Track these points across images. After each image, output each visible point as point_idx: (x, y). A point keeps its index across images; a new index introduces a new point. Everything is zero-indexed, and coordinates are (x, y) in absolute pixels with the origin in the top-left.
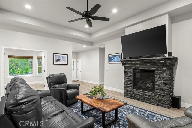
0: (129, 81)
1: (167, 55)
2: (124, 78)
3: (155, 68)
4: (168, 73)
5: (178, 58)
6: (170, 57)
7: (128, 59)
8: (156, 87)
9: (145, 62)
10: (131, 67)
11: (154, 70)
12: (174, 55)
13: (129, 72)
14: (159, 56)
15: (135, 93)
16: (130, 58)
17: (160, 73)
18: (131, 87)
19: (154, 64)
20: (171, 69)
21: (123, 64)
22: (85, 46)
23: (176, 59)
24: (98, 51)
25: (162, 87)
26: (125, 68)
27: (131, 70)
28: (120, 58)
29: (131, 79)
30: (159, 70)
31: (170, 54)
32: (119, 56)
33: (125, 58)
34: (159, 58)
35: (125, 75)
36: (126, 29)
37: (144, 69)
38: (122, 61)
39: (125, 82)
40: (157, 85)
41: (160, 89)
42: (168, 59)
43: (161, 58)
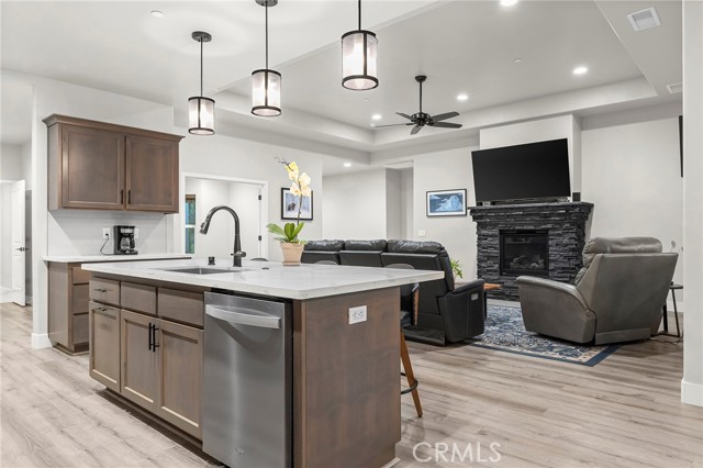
0: (489, 258)
1: (570, 199)
2: (479, 251)
3: (549, 226)
4: (574, 235)
5: (592, 206)
6: (577, 203)
7: (487, 205)
8: (552, 266)
9: (527, 213)
10: (496, 225)
11: (547, 230)
12: (583, 199)
13: (491, 236)
14: (556, 201)
15: (506, 284)
16: (493, 203)
17: (559, 235)
18: (495, 271)
19: (546, 216)
20: (579, 227)
21: (475, 219)
22: (348, 165)
23: (589, 207)
24: (385, 180)
25: (562, 265)
26: (480, 226)
27: (496, 231)
28: (461, 201)
29: (496, 252)
30: (556, 229)
31: (577, 196)
32: (460, 197)
33: (479, 204)
34: (556, 204)
35: (479, 245)
36: (481, 131)
37: (525, 228)
38: (473, 211)
39: (480, 261)
40: (553, 261)
41: (559, 268)
42: (573, 206)
43: (560, 204)
